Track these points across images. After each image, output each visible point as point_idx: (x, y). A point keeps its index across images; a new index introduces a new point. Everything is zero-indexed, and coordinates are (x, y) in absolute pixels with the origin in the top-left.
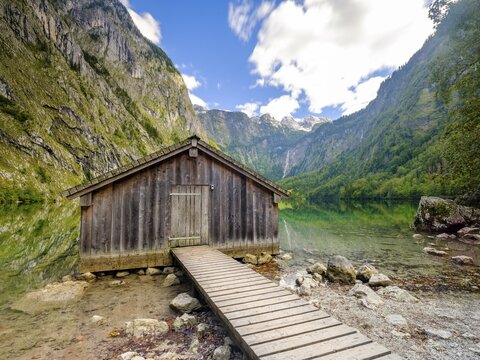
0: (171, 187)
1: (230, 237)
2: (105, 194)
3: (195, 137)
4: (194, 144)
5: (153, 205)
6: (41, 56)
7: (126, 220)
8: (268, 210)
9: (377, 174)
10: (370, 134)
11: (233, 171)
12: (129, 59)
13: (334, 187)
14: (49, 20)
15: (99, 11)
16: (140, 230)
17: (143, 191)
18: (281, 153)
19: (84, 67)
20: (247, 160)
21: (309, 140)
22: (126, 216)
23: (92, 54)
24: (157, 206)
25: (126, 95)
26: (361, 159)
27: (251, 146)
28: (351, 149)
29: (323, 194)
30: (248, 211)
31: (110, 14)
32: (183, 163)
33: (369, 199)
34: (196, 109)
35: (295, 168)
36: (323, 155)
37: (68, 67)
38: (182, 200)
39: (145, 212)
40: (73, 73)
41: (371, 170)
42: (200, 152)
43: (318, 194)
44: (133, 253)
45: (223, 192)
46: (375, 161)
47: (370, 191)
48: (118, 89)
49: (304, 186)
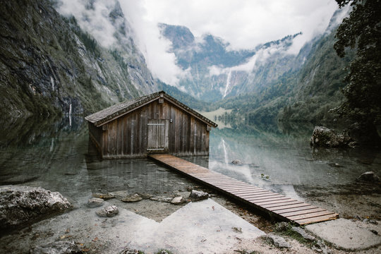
0: (149, 120)
1: (181, 150)
2: (114, 124)
3: (163, 92)
4: (162, 96)
5: (138, 131)
7: (125, 139)
8: (203, 135)
9: (315, 97)
10: (313, 55)
11: (183, 112)
13: (274, 109)
16: (132, 144)
17: (133, 122)
22: (125, 136)
24: (141, 131)
26: (302, 81)
28: (293, 70)
29: (263, 114)
30: (192, 135)
32: (155, 106)
33: (306, 121)
35: (236, 88)
36: (266, 75)
38: (154, 128)
39: (135, 134)
41: (310, 93)
42: (165, 100)
43: (257, 115)
44: (128, 156)
45: (177, 123)
46: (315, 83)
47: (307, 113)
49: (244, 107)
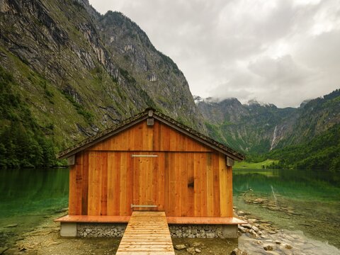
3: (151, 109)
6: (96, 76)
12: (148, 69)
13: (325, 158)
14: (100, 51)
15: (129, 39)
18: (269, 129)
19: (120, 79)
20: (237, 136)
21: (298, 116)
23: (125, 69)
25: (146, 94)
27: (240, 125)
29: (312, 164)
31: (135, 40)
34: (196, 99)
35: (283, 141)
36: (313, 128)
37: (112, 81)
40: (114, 84)
42: (156, 121)
43: (306, 165)
48: (142, 91)
49: (292, 157)
